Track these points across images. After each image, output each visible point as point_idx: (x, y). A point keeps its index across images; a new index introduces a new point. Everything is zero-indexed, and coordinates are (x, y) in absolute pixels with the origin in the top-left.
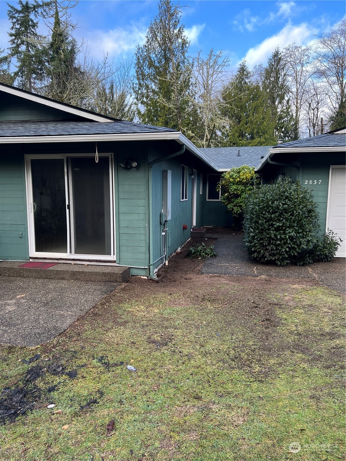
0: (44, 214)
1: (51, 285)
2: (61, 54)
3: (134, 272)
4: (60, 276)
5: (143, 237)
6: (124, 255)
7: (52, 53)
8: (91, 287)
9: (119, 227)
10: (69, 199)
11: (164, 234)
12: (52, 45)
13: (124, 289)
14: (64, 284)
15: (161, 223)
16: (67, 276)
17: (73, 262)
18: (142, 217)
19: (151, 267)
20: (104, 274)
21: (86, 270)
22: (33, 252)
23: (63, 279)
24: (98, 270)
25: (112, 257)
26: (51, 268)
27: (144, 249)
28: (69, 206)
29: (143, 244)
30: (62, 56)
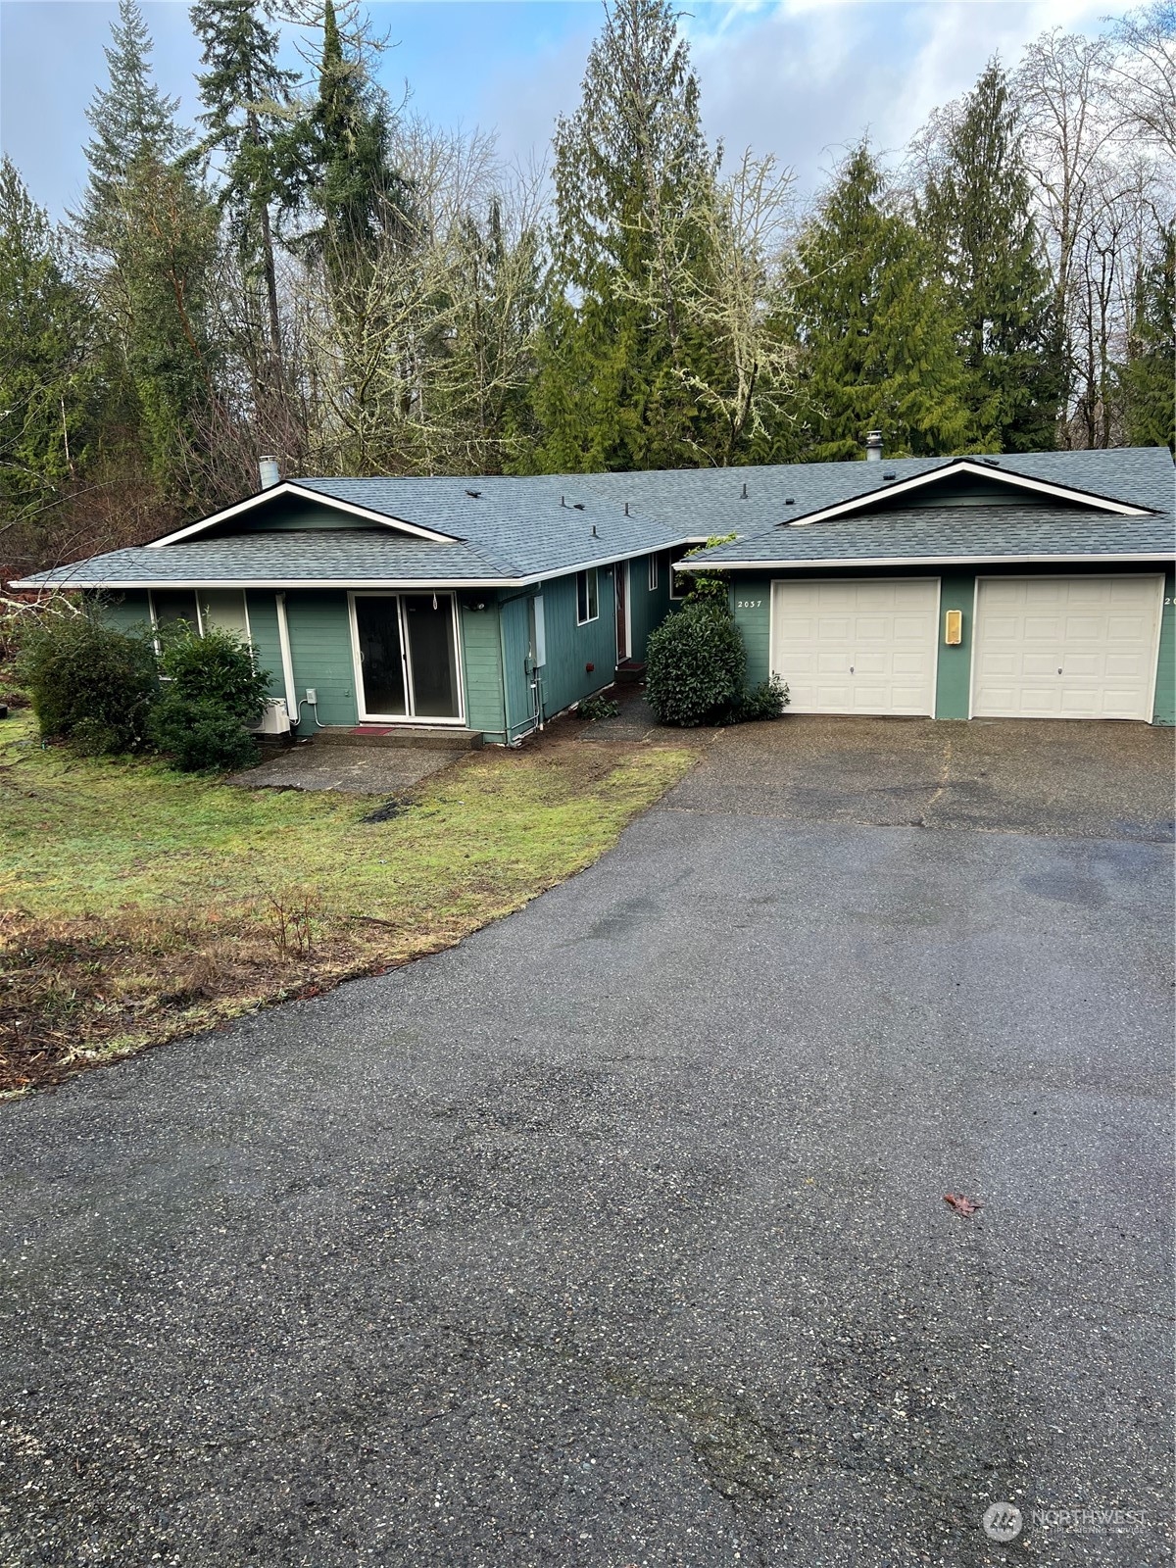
0: (374, 666)
1: (391, 753)
2: (348, 142)
3: (488, 738)
4: (398, 743)
5: (496, 695)
6: (477, 718)
7: (322, 136)
8: (436, 754)
9: (467, 682)
10: (405, 647)
11: (533, 686)
12: (321, 113)
13: (472, 757)
14: (404, 752)
15: (527, 674)
16: (407, 744)
17: (414, 727)
18: (494, 669)
19: (509, 732)
20: (451, 740)
21: (429, 736)
22: (363, 716)
23: (403, 747)
24: (443, 736)
25: (461, 720)
26: (388, 734)
27: (498, 710)
28: (405, 656)
29: (497, 703)
30: (352, 147)
